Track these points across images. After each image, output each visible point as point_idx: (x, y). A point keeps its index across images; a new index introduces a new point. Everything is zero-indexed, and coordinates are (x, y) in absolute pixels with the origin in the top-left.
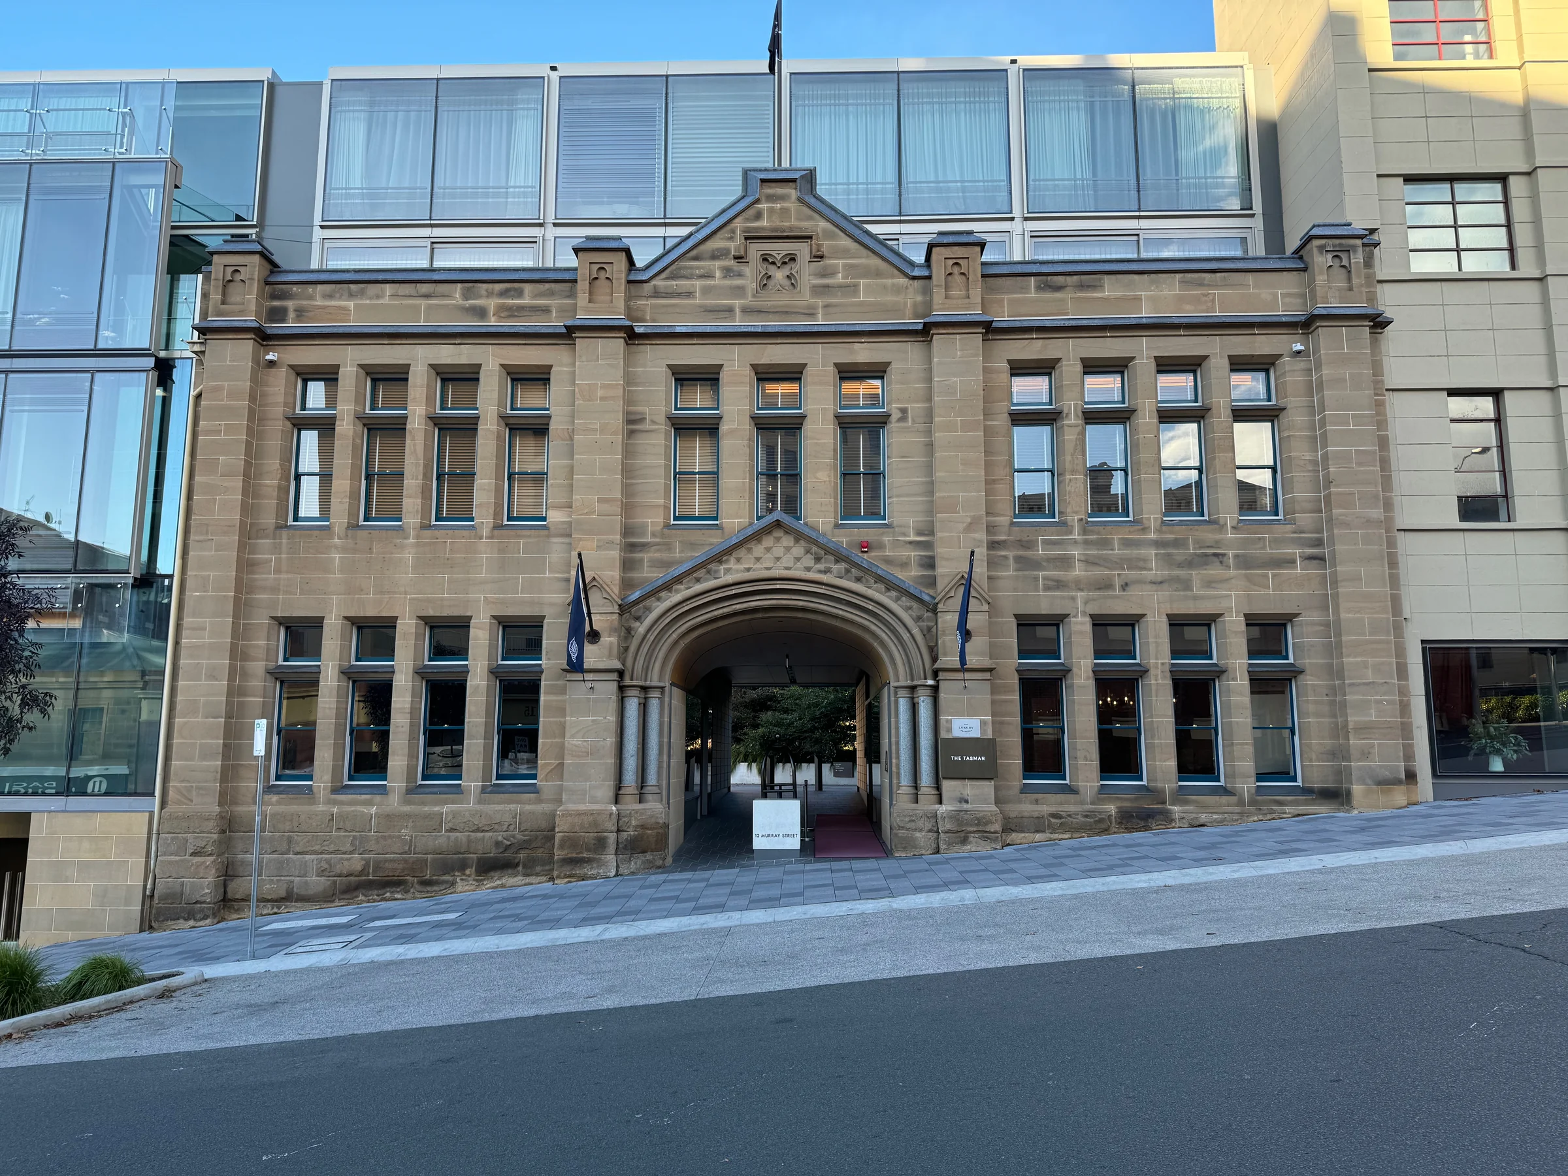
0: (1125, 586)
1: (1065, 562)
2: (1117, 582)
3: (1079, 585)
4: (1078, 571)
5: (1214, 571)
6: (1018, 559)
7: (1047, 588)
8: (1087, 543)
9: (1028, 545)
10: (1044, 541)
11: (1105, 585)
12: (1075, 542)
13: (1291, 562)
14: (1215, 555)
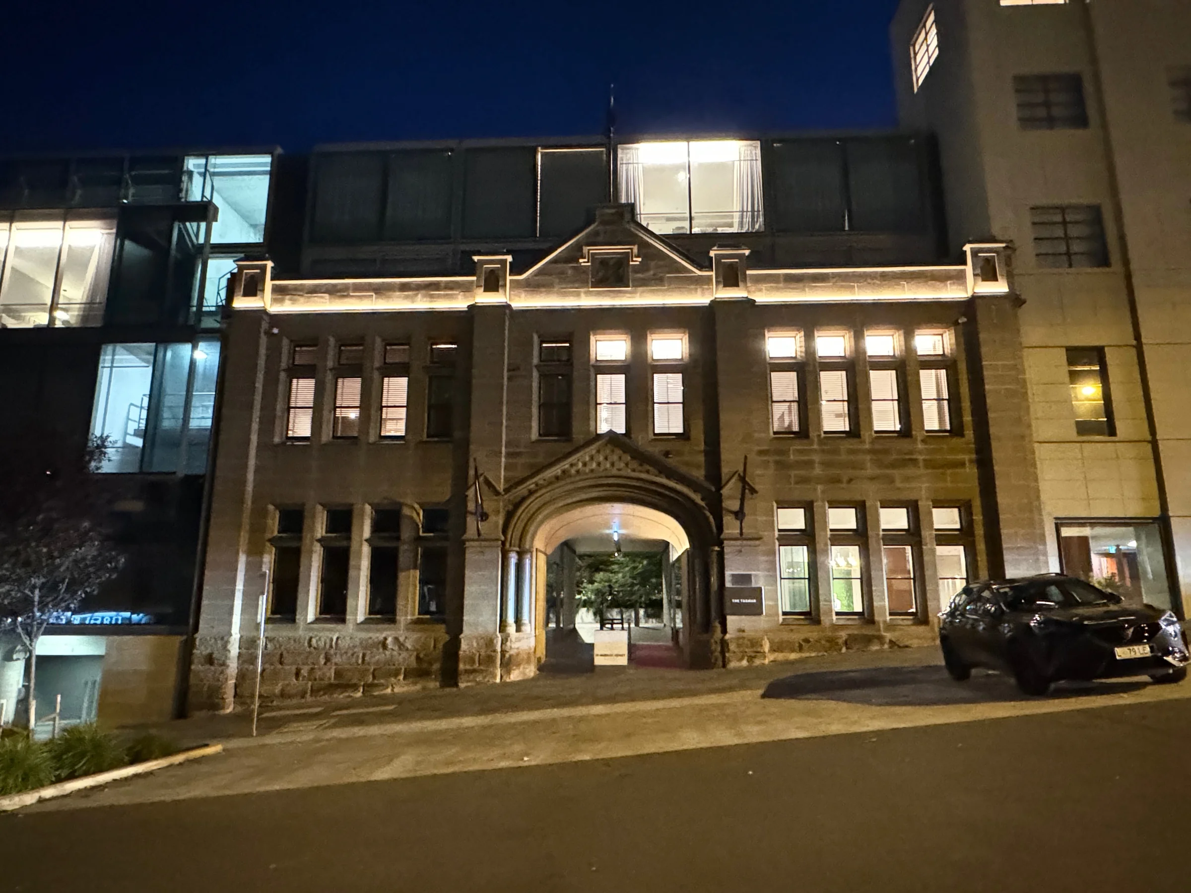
0: (850, 481)
1: (810, 464)
2: (845, 479)
3: (819, 480)
4: (818, 471)
5: (910, 471)
6: (777, 463)
7: (797, 483)
8: (823, 451)
9: (784, 453)
10: (794, 450)
11: (836, 480)
12: (816, 450)
13: (962, 464)
14: (911, 460)
